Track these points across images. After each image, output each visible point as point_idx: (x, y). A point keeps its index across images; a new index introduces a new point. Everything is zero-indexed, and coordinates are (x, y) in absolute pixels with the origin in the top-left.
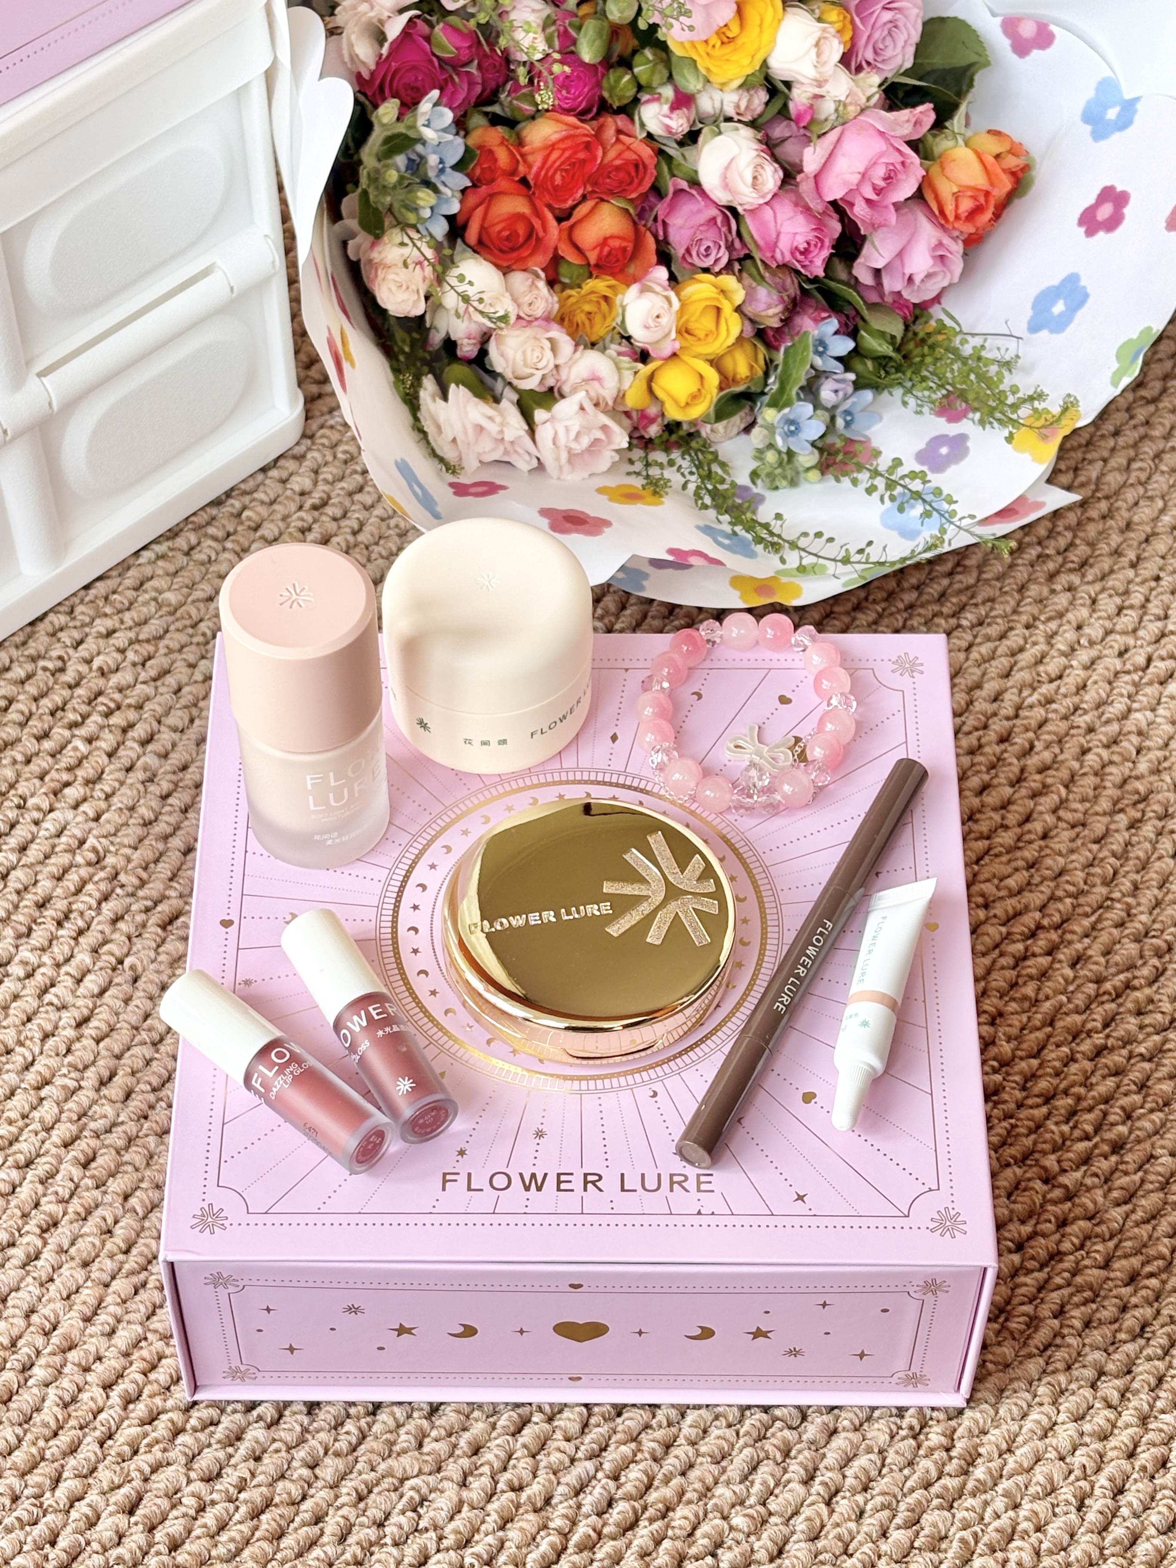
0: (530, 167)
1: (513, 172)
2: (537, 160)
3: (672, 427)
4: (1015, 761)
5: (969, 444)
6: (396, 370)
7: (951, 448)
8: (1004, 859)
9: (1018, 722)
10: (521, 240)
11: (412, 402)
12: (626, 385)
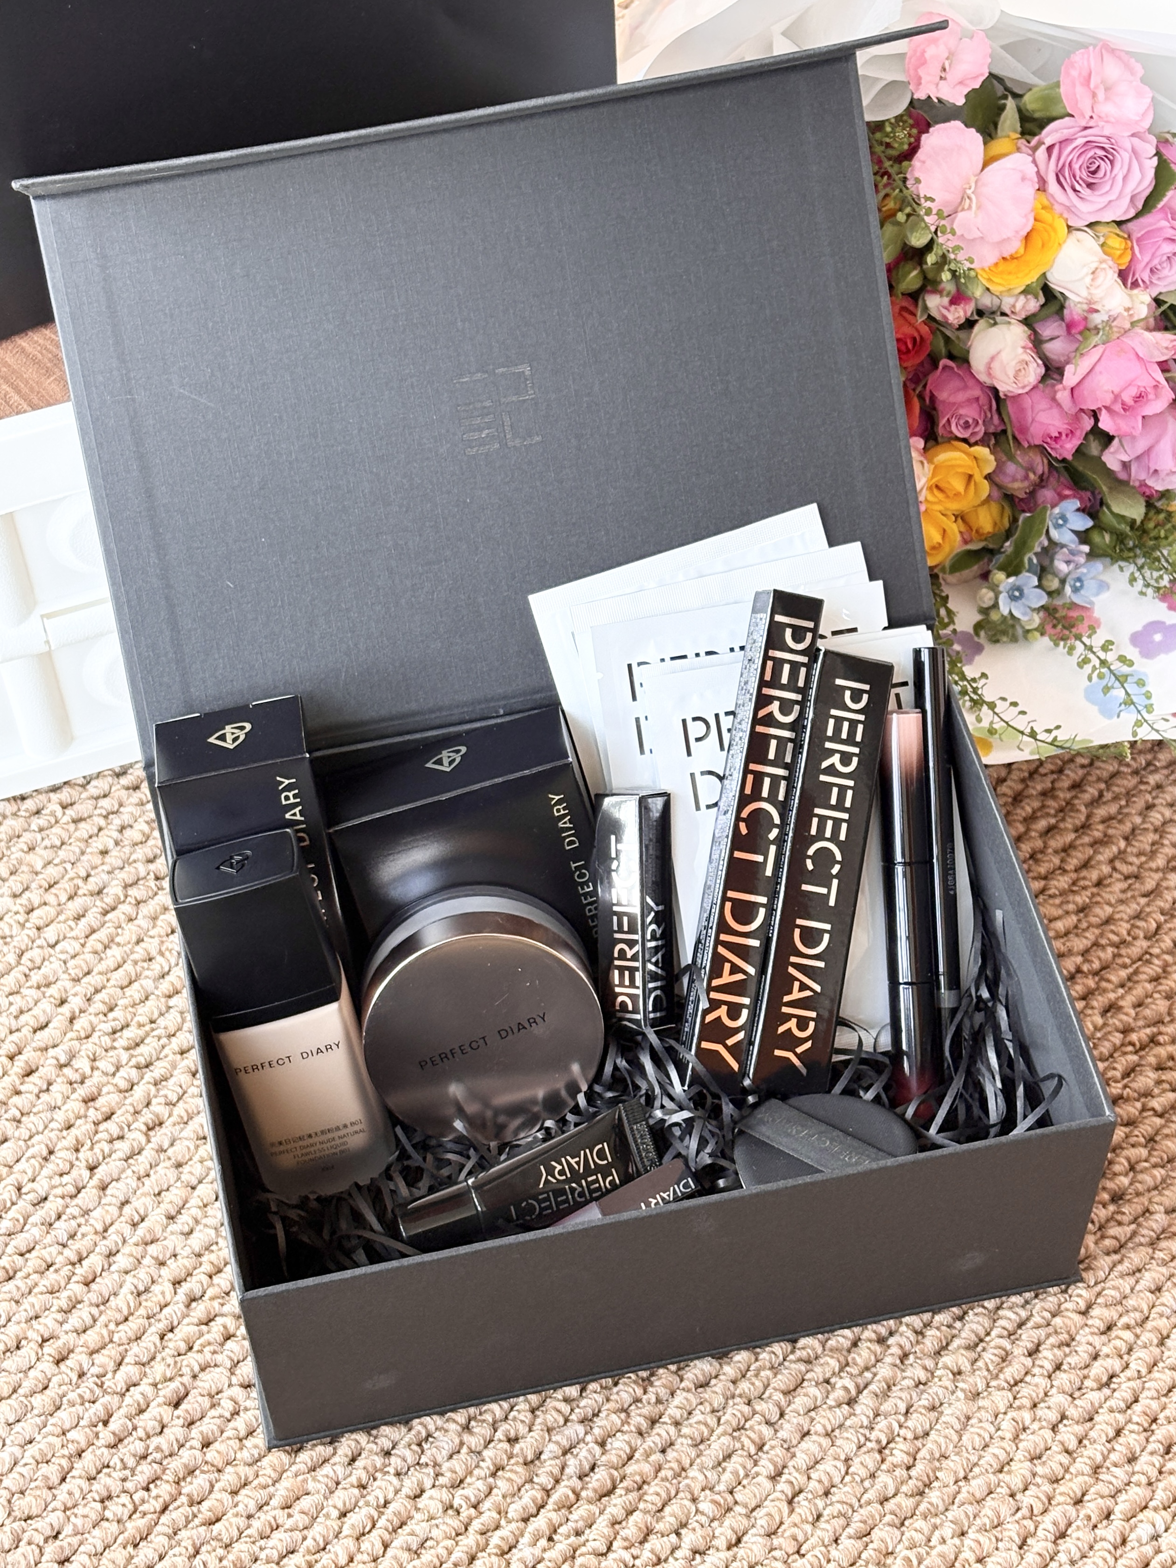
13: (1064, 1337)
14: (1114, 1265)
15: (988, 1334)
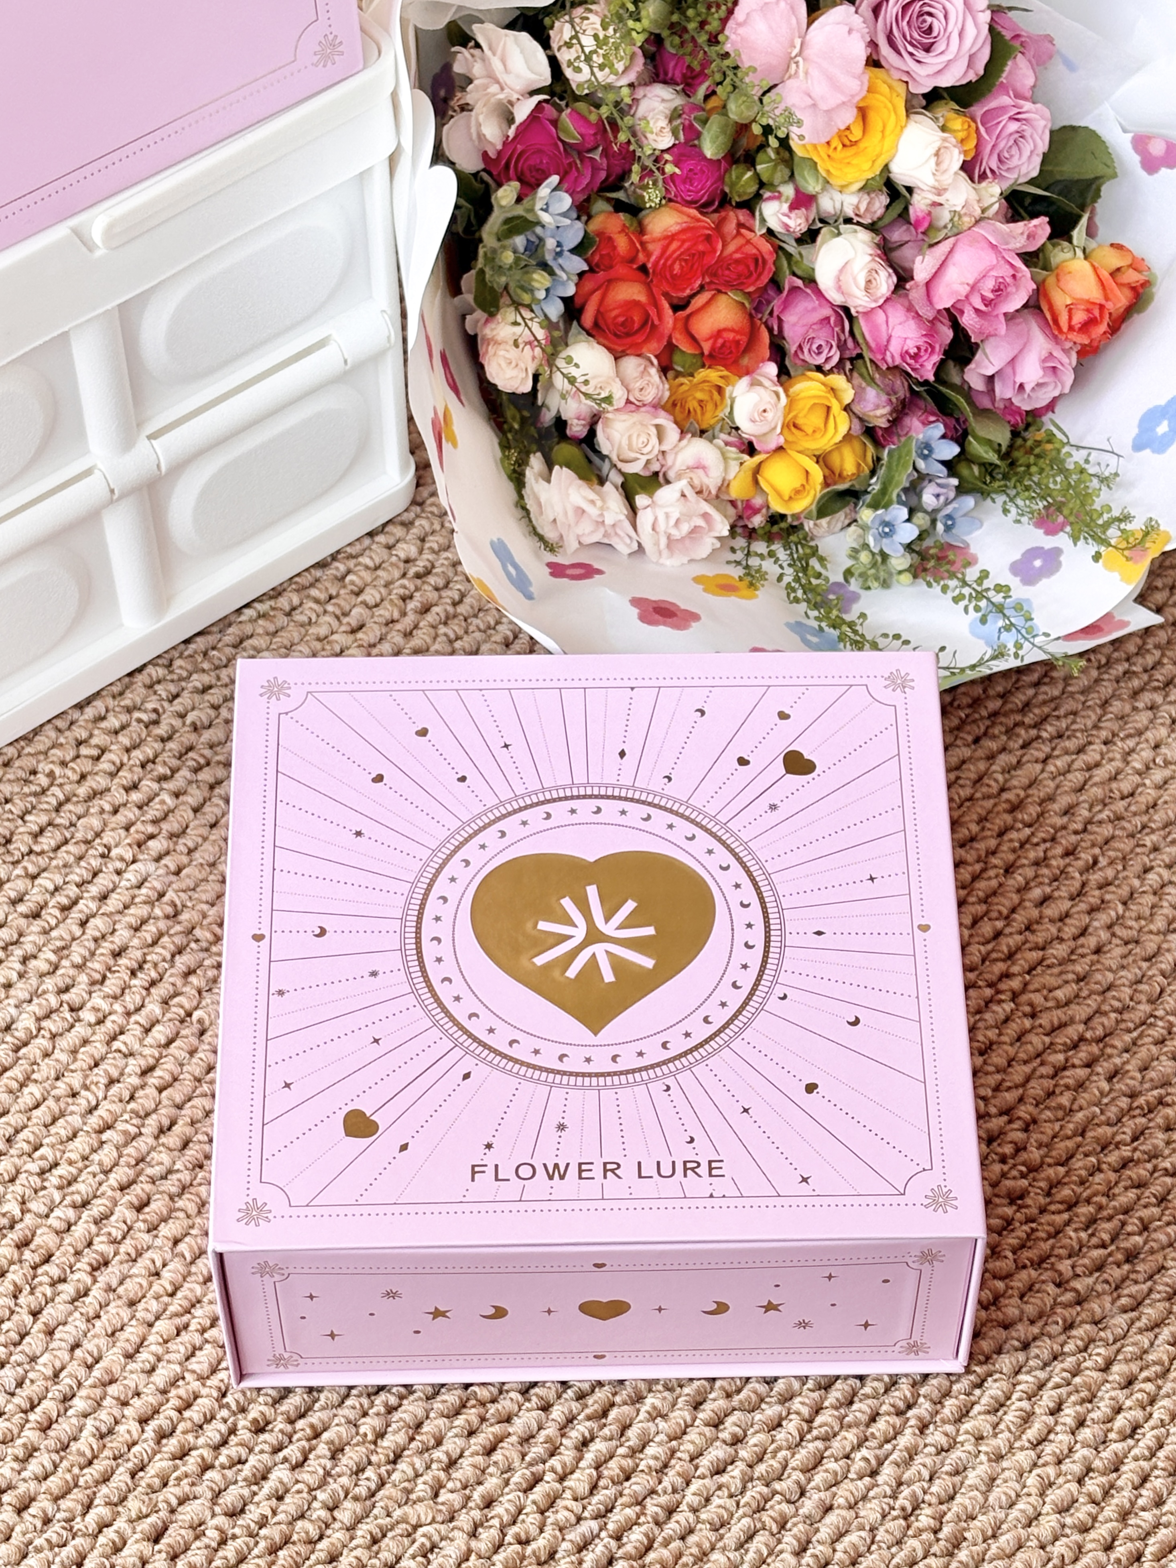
0: (648, 255)
1: (633, 260)
2: (655, 249)
3: (775, 519)
4: (1077, 875)
5: (1062, 558)
6: (505, 446)
7: (1045, 561)
8: (1056, 970)
9: (1086, 836)
10: (636, 326)
11: (518, 479)
12: (731, 476)
13: (1084, 1394)
14: (1133, 1323)
15: (1009, 1398)
